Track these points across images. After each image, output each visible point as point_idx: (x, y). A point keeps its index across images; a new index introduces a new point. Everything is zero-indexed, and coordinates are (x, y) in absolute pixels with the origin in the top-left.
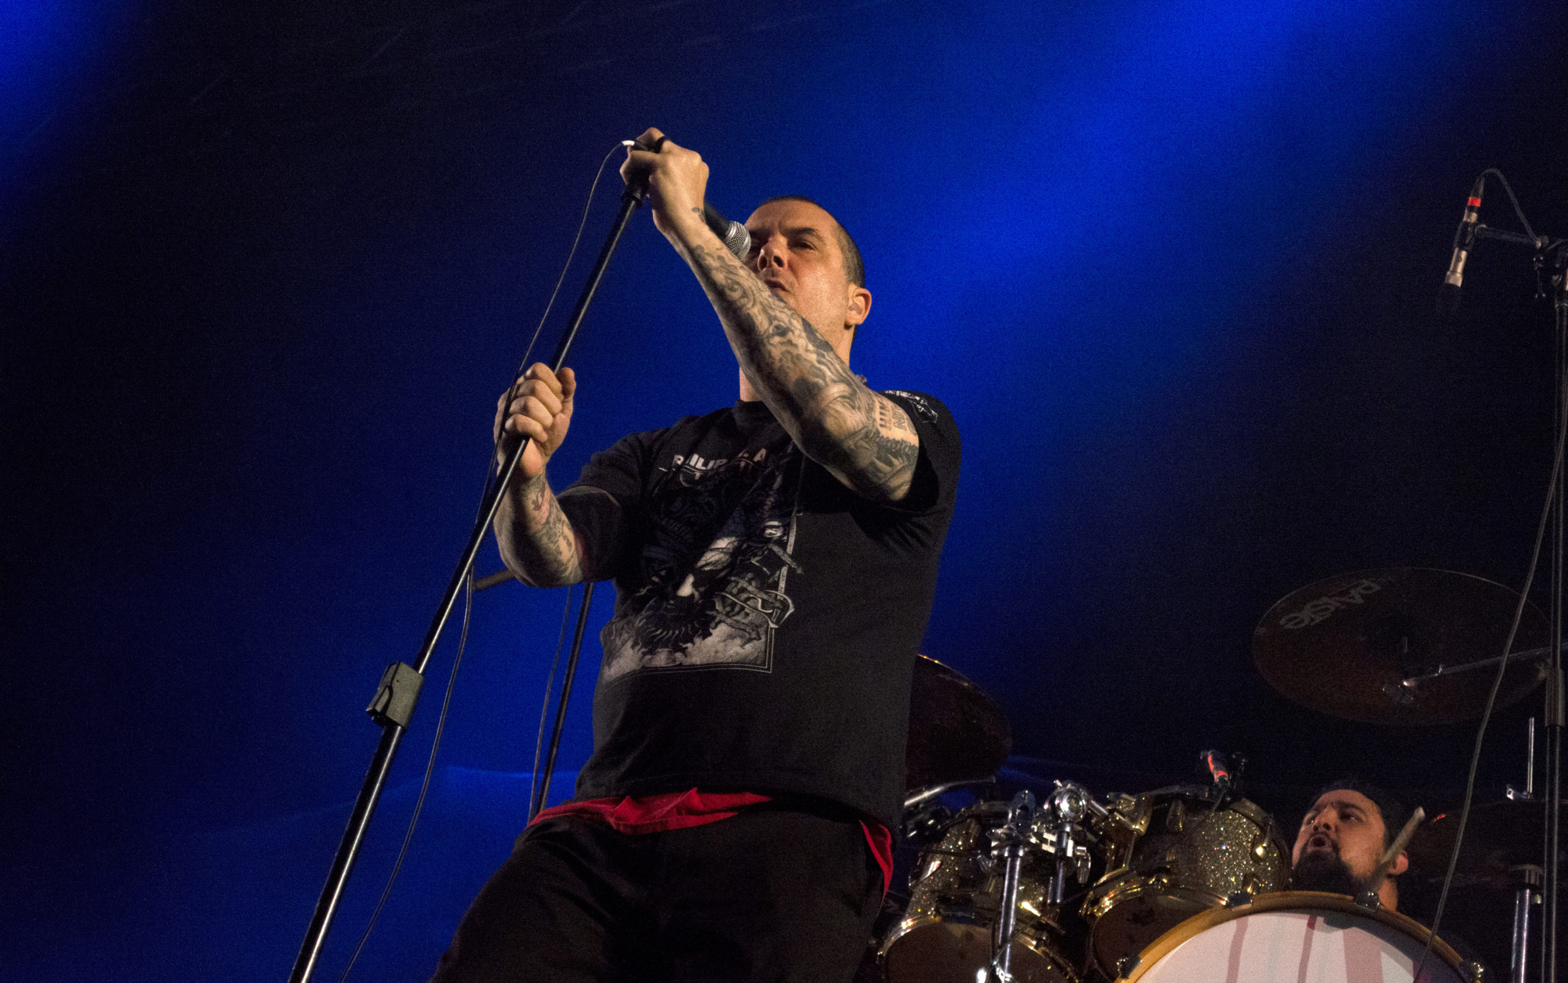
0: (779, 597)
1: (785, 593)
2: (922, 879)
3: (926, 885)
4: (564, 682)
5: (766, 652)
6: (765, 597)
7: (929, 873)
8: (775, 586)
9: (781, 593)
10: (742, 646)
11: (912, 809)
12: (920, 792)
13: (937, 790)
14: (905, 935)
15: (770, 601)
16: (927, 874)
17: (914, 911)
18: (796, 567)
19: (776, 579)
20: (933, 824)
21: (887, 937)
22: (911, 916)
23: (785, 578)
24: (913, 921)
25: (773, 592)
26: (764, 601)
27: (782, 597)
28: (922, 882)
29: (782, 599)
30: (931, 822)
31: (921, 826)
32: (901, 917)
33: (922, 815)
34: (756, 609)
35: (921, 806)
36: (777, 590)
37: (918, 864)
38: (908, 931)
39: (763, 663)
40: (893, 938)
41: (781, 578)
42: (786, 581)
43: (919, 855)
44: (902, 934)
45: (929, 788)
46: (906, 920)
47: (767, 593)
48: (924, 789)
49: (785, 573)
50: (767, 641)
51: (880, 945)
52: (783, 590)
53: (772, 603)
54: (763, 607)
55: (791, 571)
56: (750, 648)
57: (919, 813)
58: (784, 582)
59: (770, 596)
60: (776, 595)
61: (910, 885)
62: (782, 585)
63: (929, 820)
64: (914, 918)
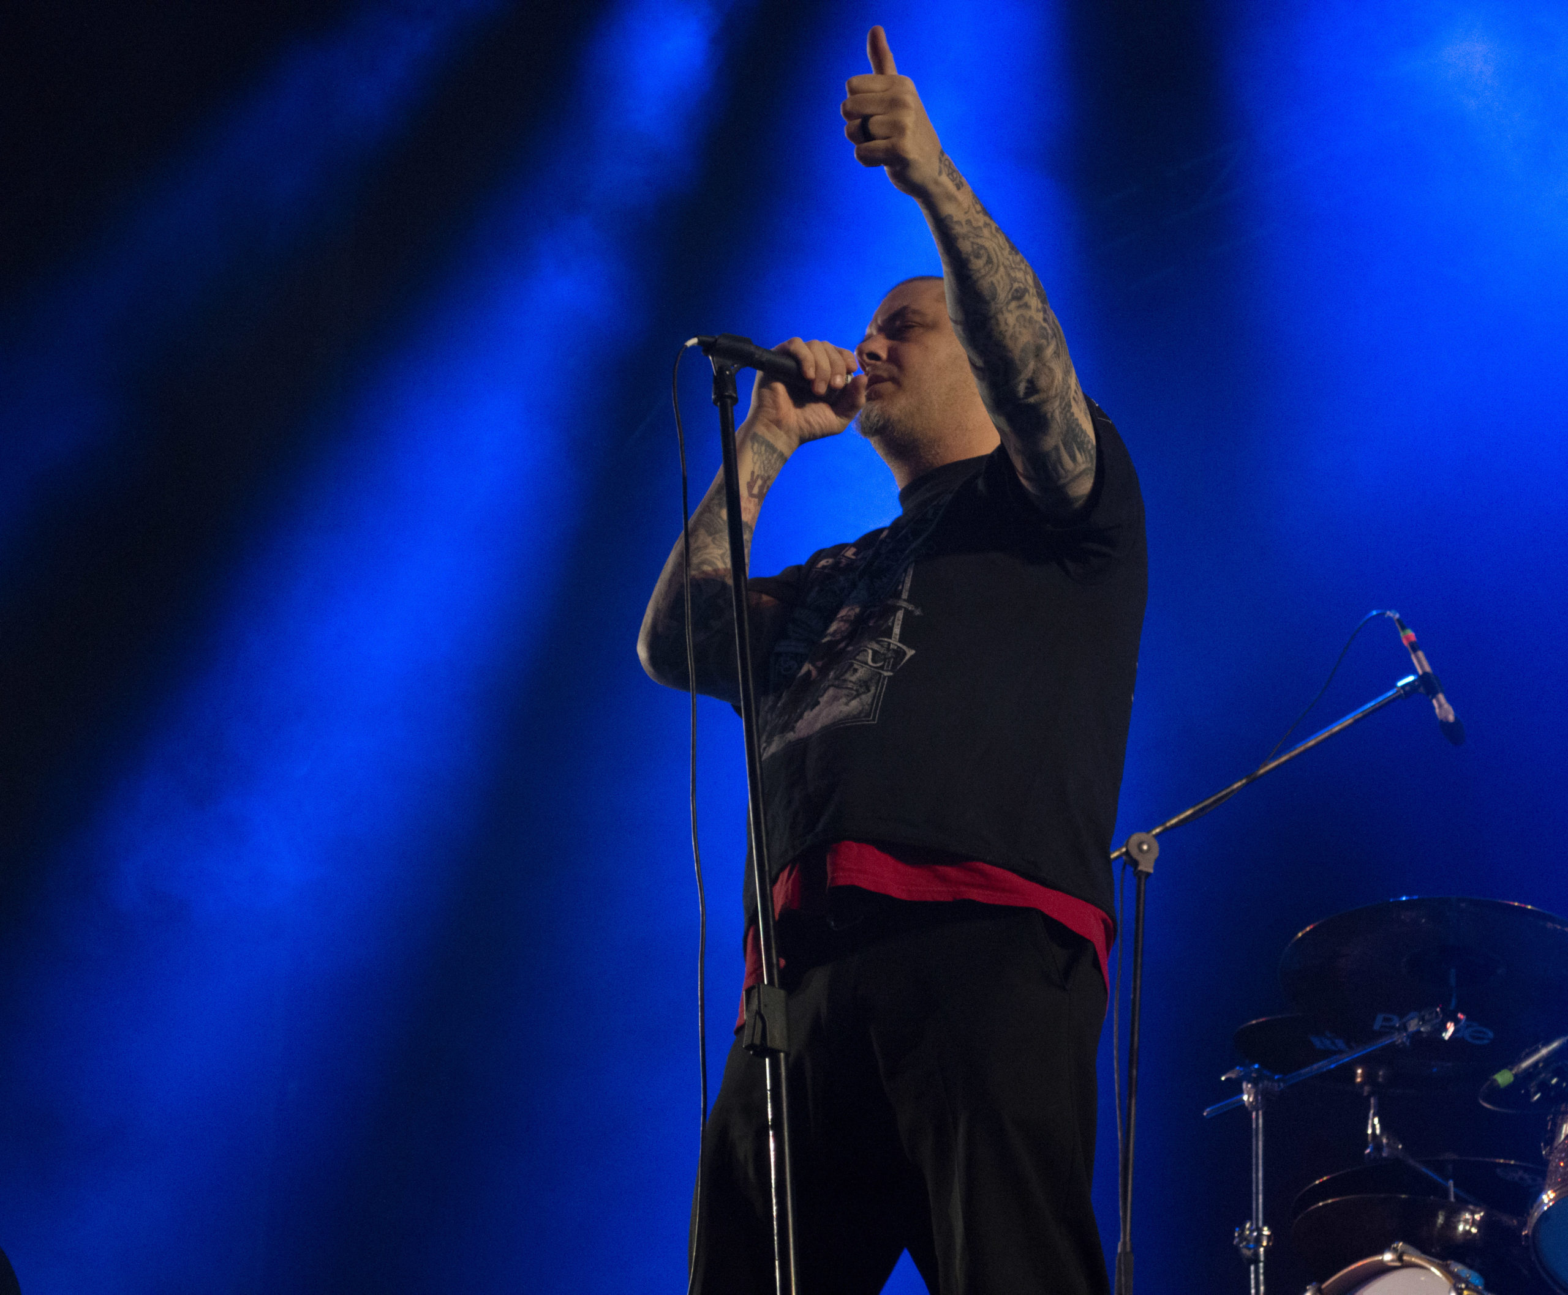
0: (892, 646)
1: (900, 641)
2: (1556, 1144)
3: (1561, 1152)
4: (1132, 996)
5: (872, 704)
6: (876, 647)
7: (1563, 1137)
8: (889, 633)
9: (895, 642)
10: (847, 704)
11: (1531, 1070)
12: (1537, 1050)
13: (1554, 1045)
14: (1548, 1208)
15: (882, 652)
16: (1561, 1137)
17: (1553, 1181)
18: (913, 609)
19: (890, 624)
20: (1557, 1083)
21: (1529, 1214)
22: (1551, 1187)
23: (900, 622)
24: (1554, 1191)
25: (886, 640)
26: (875, 652)
27: (895, 645)
28: (1556, 1148)
29: (896, 647)
30: (1554, 1081)
31: (1544, 1087)
32: (1541, 1191)
33: (1543, 1075)
34: (866, 663)
35: (1541, 1065)
36: (891, 638)
37: (1549, 1128)
38: (1551, 1204)
39: (868, 715)
40: (1536, 1214)
41: (896, 623)
42: (902, 625)
43: (1548, 1118)
44: (1546, 1208)
45: (1547, 1043)
46: (1546, 1193)
47: (878, 642)
48: (1540, 1046)
49: (901, 617)
50: (876, 693)
51: (1524, 1225)
52: (898, 637)
53: (883, 654)
54: (874, 660)
55: (907, 613)
56: (856, 703)
57: (1540, 1073)
58: (899, 626)
59: (882, 646)
60: (889, 644)
61: (1544, 1153)
62: (897, 630)
63: (1552, 1079)
64: (1556, 1189)
